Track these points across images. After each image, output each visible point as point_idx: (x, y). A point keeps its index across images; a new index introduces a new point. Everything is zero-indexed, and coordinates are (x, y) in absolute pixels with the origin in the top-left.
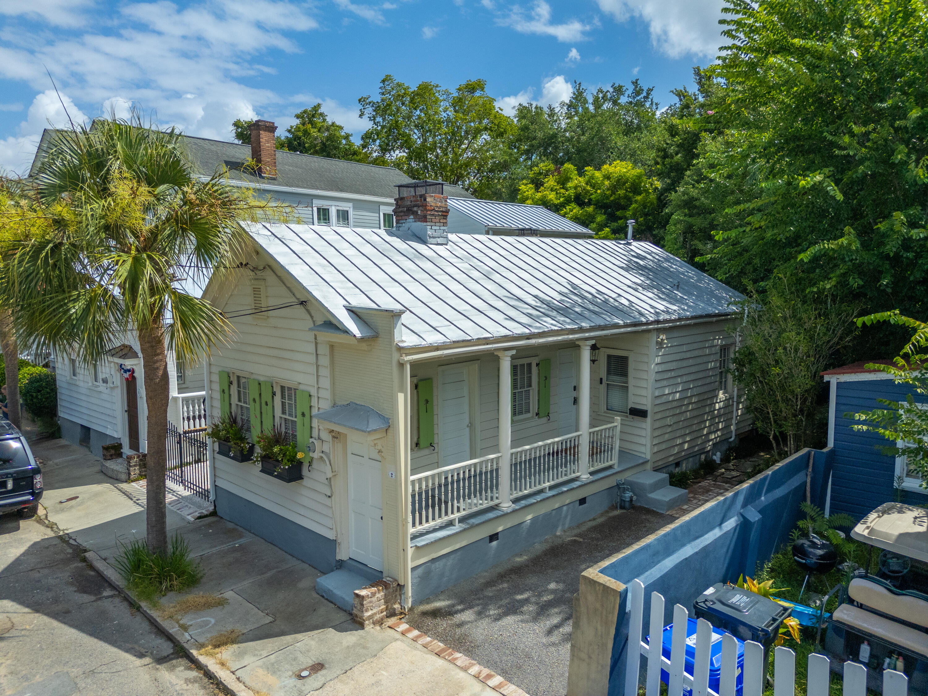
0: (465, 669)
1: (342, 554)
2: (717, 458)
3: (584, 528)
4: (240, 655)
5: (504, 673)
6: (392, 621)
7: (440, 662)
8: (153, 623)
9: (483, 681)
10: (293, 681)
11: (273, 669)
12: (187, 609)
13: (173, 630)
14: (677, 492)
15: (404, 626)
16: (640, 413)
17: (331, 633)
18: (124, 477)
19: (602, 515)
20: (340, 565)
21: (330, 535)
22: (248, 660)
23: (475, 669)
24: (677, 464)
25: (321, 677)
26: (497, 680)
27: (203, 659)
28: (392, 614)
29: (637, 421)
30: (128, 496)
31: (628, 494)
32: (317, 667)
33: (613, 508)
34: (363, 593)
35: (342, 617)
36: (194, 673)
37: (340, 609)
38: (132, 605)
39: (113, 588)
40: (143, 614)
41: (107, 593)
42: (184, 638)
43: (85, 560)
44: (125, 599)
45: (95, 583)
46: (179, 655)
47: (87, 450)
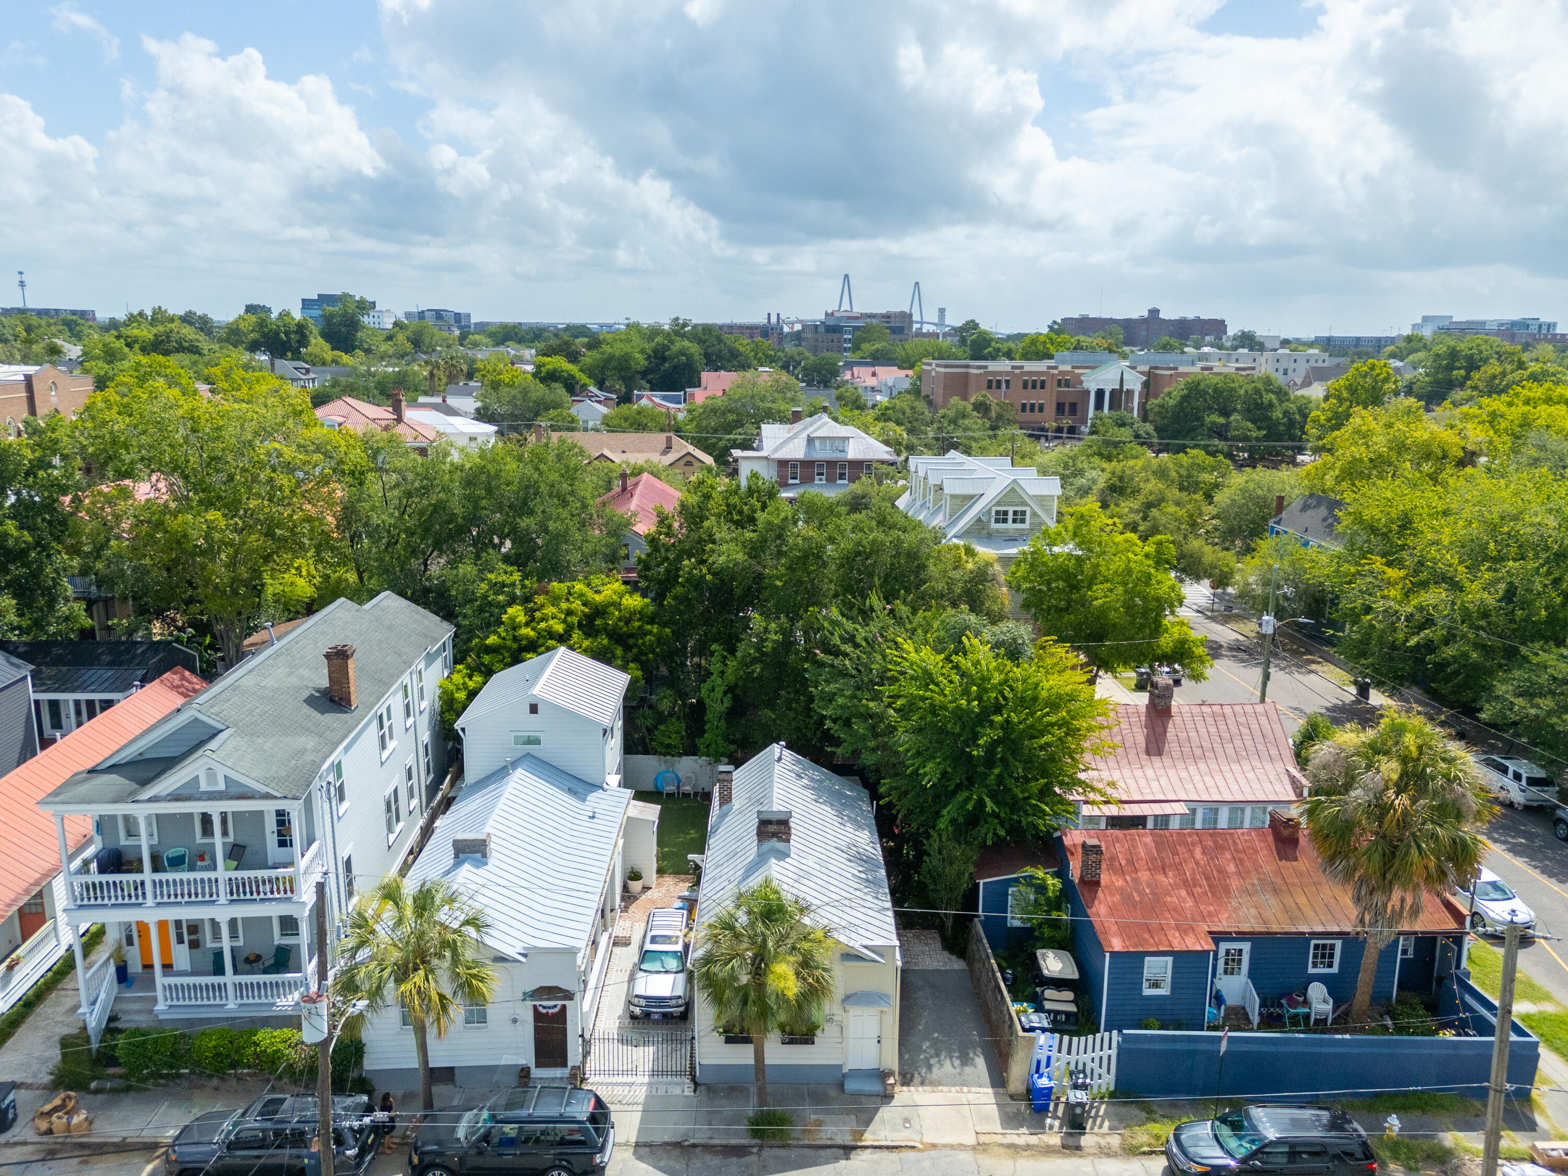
0: (950, 1092)
1: (845, 1070)
4: (874, 1133)
5: (963, 1085)
6: (898, 1088)
7: (939, 1094)
8: (811, 1146)
9: (962, 1092)
10: (909, 1130)
11: (894, 1130)
12: (809, 1132)
13: (829, 1142)
15: (906, 1087)
17: (886, 1107)
20: (849, 1075)
21: (840, 1062)
22: (881, 1133)
23: (953, 1089)
25: (915, 1125)
26: (965, 1089)
27: (864, 1143)
28: (898, 1085)
32: (907, 1120)
34: (886, 1083)
35: (877, 1099)
36: (869, 1151)
37: (871, 1095)
38: (784, 1147)
39: (752, 1147)
40: (797, 1146)
41: (755, 1150)
42: (839, 1141)
43: (694, 1146)
44: (771, 1147)
45: (739, 1151)
46: (847, 1150)
47: (451, 1087)
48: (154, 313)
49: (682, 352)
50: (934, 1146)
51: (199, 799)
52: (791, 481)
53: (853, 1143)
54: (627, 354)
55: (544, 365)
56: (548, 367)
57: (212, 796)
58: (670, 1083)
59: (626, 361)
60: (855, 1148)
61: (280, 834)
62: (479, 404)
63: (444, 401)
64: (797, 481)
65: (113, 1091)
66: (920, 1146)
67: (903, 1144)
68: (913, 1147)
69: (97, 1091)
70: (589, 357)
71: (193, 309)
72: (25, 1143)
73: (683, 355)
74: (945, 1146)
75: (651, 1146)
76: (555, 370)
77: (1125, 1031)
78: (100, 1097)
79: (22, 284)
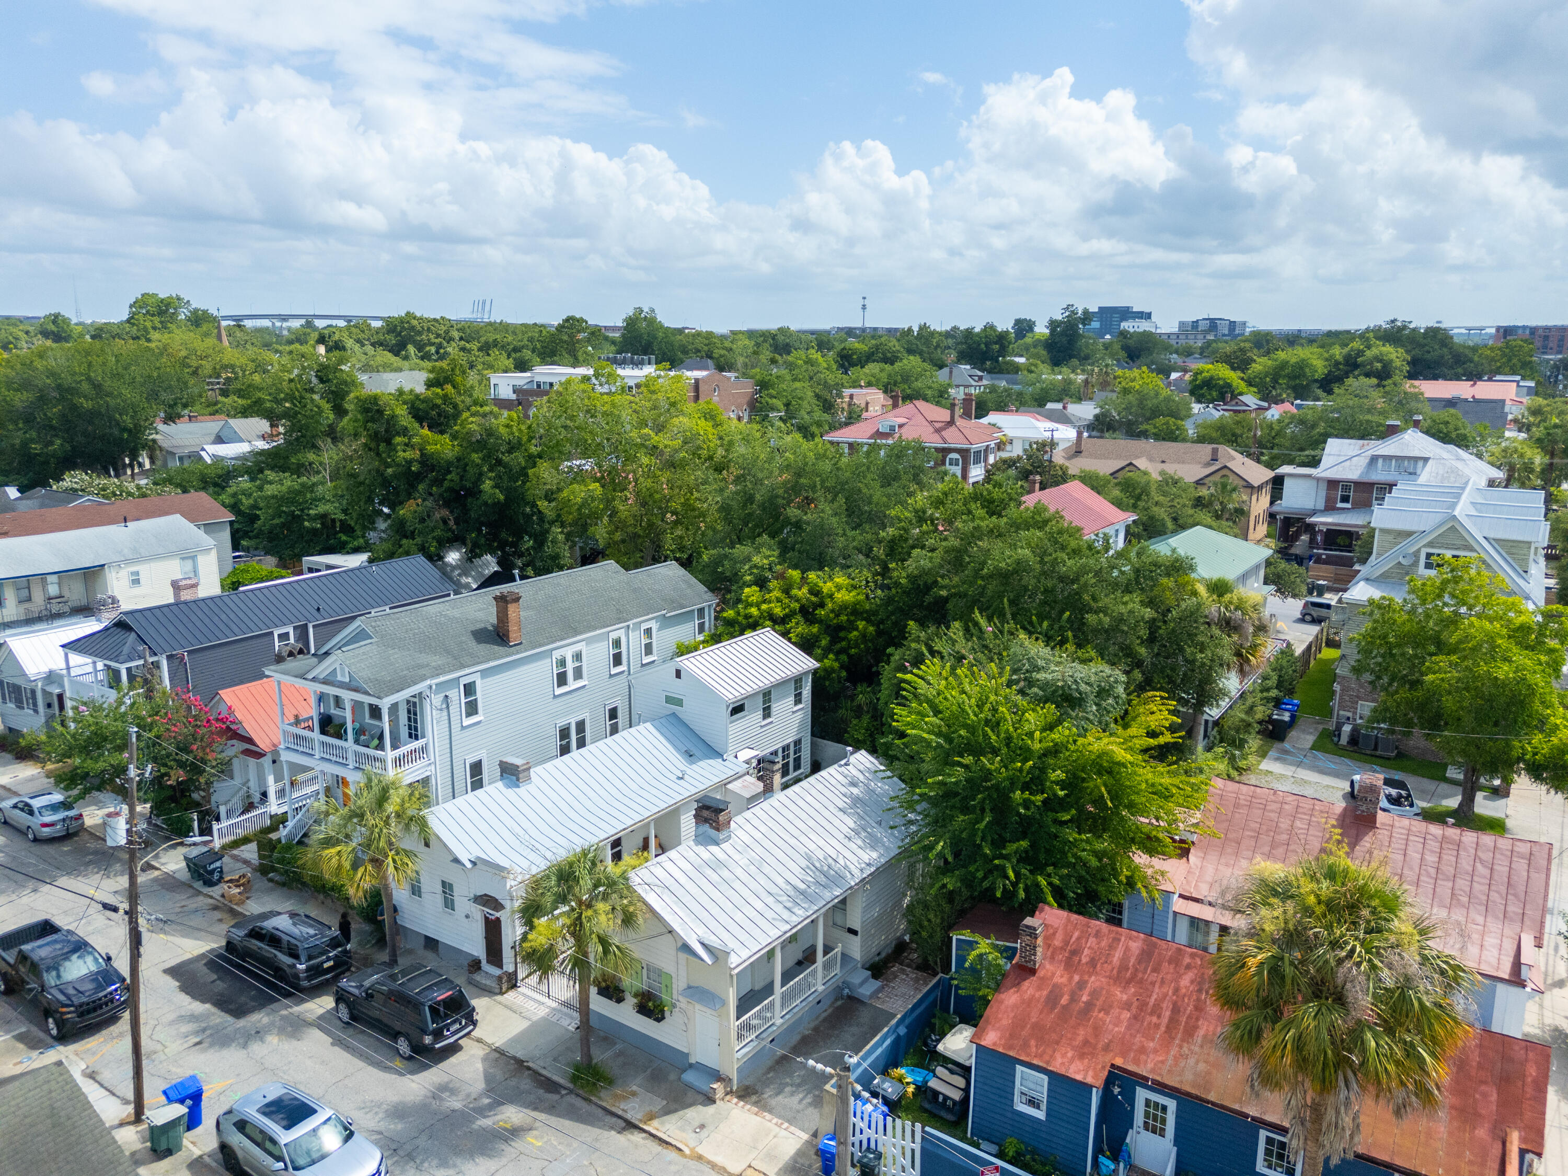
0: (770, 1121)
1: (692, 1060)
2: (907, 938)
3: (821, 1018)
4: (662, 1123)
5: (788, 1121)
6: (728, 1097)
7: (758, 1118)
8: (604, 1109)
9: (780, 1126)
10: (694, 1135)
11: (682, 1129)
12: (617, 1097)
13: (620, 1113)
14: (877, 984)
15: (735, 1100)
16: (853, 932)
17: (700, 1107)
18: (497, 991)
19: (831, 1006)
20: (691, 1066)
21: (686, 1051)
22: (667, 1126)
23: (775, 1120)
24: (879, 954)
25: (705, 1133)
26: (786, 1125)
27: (645, 1127)
28: (727, 1094)
29: (852, 936)
30: (511, 1009)
31: (846, 991)
32: (702, 1126)
33: (836, 1000)
34: (715, 1086)
35: (701, 1098)
36: (644, 1135)
37: (699, 1092)
38: (585, 1099)
39: (565, 1088)
40: (596, 1104)
41: (564, 1092)
42: (628, 1116)
43: (529, 1068)
44: (578, 1095)
45: (550, 1086)
46: (630, 1126)
47: (434, 955)
48: (921, 328)
49: (1378, 359)
50: (700, 1158)
51: (334, 685)
52: (1340, 505)
53: (637, 1123)
54: (1303, 360)
55: (1202, 372)
56: (1204, 374)
57: (342, 685)
58: (566, 1015)
59: (1301, 368)
60: (636, 1127)
61: (410, 727)
62: (1097, 411)
63: (1064, 408)
64: (1349, 506)
65: (277, 883)
66: (687, 1151)
67: (674, 1143)
68: (680, 1150)
69: (271, 880)
70: (1260, 364)
71: (958, 325)
72: (211, 897)
73: (1380, 361)
74: (709, 1162)
75: (503, 1054)
76: (1212, 378)
77: (927, 1129)
78: (271, 884)
79: (864, 307)
